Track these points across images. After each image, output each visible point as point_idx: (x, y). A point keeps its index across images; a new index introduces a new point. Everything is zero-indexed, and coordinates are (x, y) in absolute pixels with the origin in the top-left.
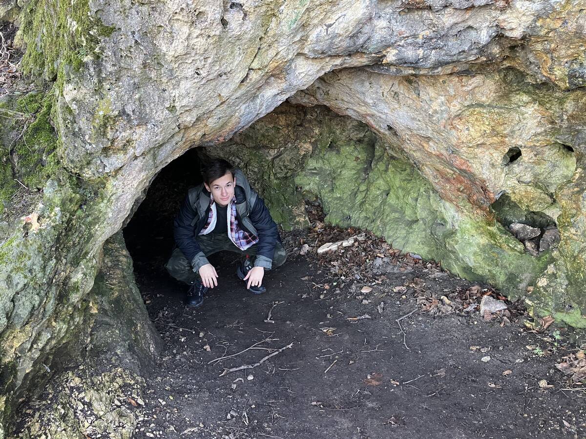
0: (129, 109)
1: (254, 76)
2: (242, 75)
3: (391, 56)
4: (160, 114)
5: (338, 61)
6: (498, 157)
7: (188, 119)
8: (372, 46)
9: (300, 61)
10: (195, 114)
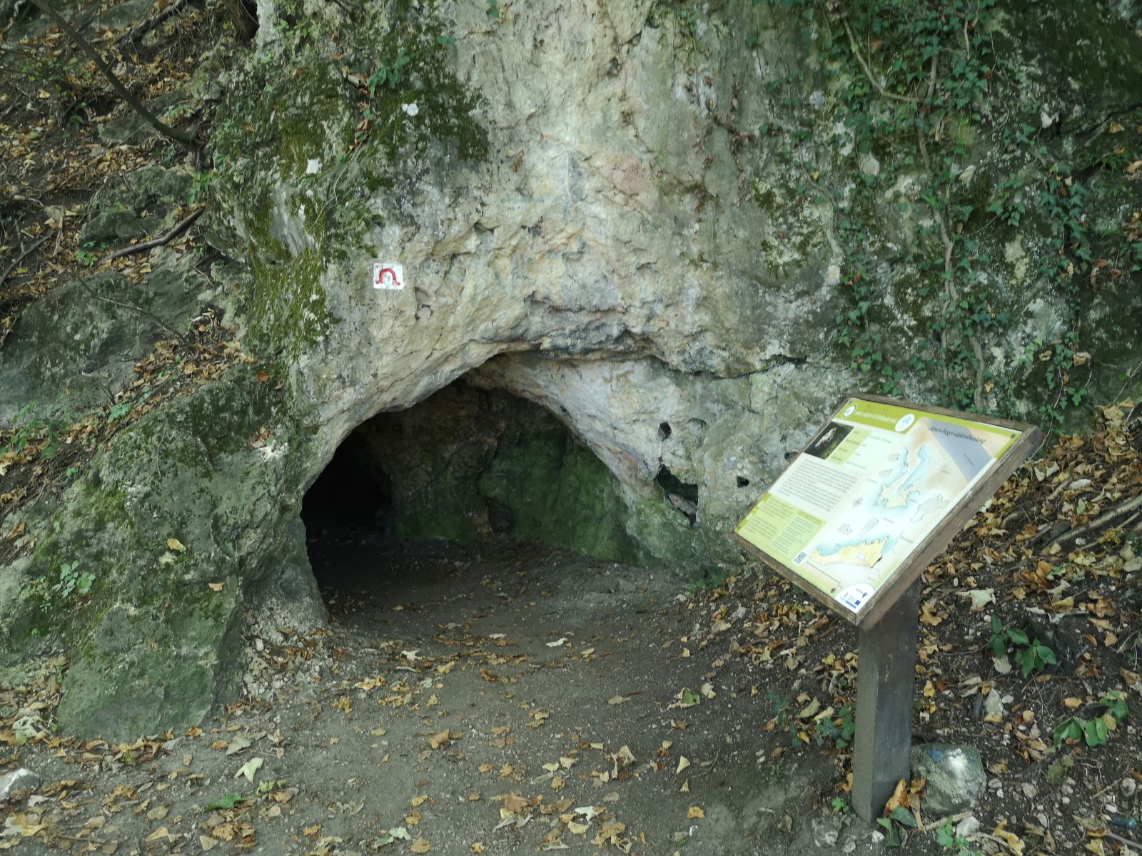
0: (344, 374)
1: (437, 354)
2: (427, 354)
3: (546, 344)
4: (367, 379)
5: (504, 346)
6: (654, 432)
7: (385, 383)
8: (530, 335)
9: (472, 345)
10: (391, 380)
